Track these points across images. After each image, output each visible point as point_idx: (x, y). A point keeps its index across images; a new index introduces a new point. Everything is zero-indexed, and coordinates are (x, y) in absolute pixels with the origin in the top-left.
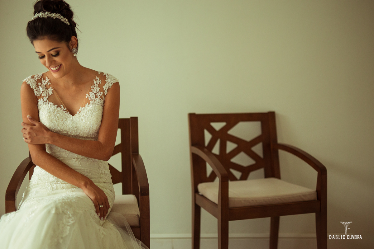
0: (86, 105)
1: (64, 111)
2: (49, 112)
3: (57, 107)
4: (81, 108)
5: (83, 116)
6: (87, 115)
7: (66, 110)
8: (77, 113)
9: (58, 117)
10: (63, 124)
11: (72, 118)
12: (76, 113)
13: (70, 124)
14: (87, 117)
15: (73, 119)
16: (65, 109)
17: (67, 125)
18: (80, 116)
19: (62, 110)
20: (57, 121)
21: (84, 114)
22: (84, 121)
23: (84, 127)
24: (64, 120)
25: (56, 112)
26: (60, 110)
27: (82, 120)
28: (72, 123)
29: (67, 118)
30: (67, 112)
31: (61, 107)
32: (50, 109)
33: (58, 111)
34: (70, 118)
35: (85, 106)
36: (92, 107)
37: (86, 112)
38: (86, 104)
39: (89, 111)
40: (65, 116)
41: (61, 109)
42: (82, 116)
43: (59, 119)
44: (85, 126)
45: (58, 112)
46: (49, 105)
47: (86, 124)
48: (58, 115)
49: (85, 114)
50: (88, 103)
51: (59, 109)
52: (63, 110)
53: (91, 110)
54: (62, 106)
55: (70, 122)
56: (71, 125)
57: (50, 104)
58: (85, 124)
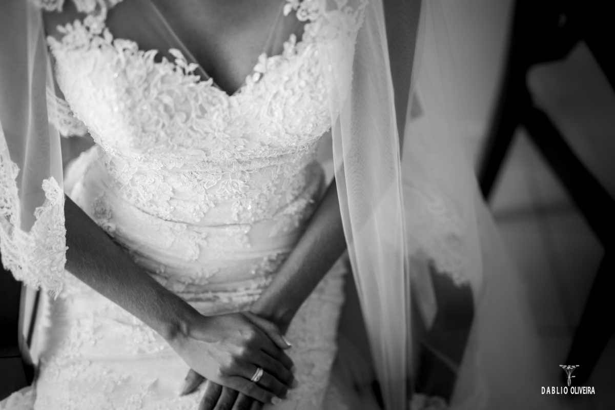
0: (289, 47)
1: (190, 74)
2: (128, 91)
3: (158, 59)
4: (262, 58)
5: (275, 96)
6: (294, 93)
7: (196, 72)
8: (250, 81)
9: (166, 107)
10: (192, 133)
11: (226, 105)
12: (243, 83)
13: (221, 129)
14: (292, 101)
15: (230, 106)
16: (193, 67)
17: (207, 133)
18: (260, 97)
19: (180, 71)
20: (167, 124)
21: (281, 88)
22: (278, 114)
23: (278, 134)
24: (193, 115)
25: (156, 85)
26: (171, 72)
27: (271, 112)
28: (229, 124)
29: (206, 107)
30: (203, 79)
31: (172, 59)
32: (124, 72)
33: (163, 79)
34: (218, 106)
35: (280, 51)
36: (313, 54)
37: (290, 80)
38: (287, 39)
39: (299, 75)
40: (196, 99)
41: (175, 70)
42: (269, 98)
43: (171, 117)
44: (283, 133)
45: (165, 87)
46: (121, 55)
47: (287, 127)
48: (167, 100)
49: (285, 89)
50: (293, 38)
51: (164, 68)
52: (184, 70)
53: (309, 71)
54: (175, 52)
55: (220, 121)
56: (224, 131)
57: (120, 50)
58: (283, 126)
